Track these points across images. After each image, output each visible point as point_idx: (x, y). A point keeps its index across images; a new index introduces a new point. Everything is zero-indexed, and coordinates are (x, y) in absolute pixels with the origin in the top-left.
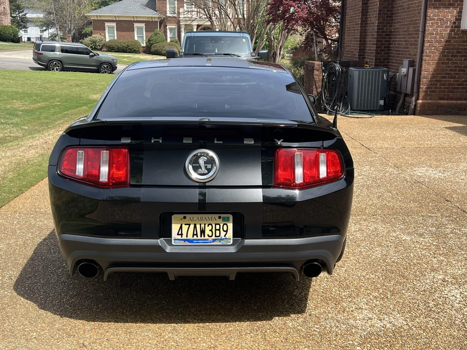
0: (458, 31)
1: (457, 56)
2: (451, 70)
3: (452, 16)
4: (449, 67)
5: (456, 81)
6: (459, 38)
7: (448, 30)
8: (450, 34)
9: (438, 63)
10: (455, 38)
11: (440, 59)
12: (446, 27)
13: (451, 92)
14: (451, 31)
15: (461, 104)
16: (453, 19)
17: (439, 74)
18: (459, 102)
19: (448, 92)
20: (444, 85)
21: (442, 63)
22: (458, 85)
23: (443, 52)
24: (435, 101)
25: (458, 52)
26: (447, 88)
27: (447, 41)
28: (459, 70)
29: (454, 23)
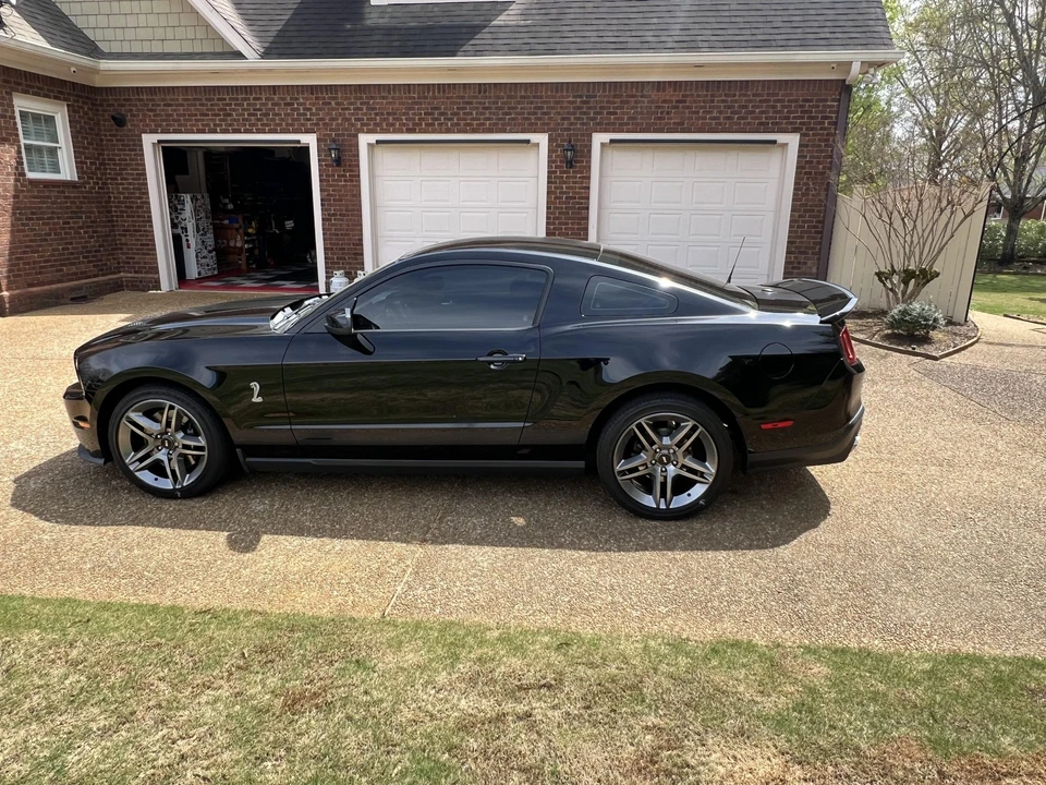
0: (24, 180)
1: (32, 219)
2: (31, 241)
3: (11, 157)
4: (27, 236)
5: (41, 257)
6: (28, 191)
7: (12, 178)
8: (16, 186)
9: (12, 231)
10: (23, 191)
11: (13, 225)
12: (8, 174)
13: (40, 273)
14: (16, 180)
15: (57, 289)
16: (13, 162)
17: (16, 248)
18: (54, 286)
19: (36, 274)
20: (29, 263)
21: (18, 231)
22: (45, 261)
23: (14, 214)
24: (25, 290)
25: (33, 213)
26: (34, 268)
27: (15, 197)
28: (41, 240)
29: (17, 168)
